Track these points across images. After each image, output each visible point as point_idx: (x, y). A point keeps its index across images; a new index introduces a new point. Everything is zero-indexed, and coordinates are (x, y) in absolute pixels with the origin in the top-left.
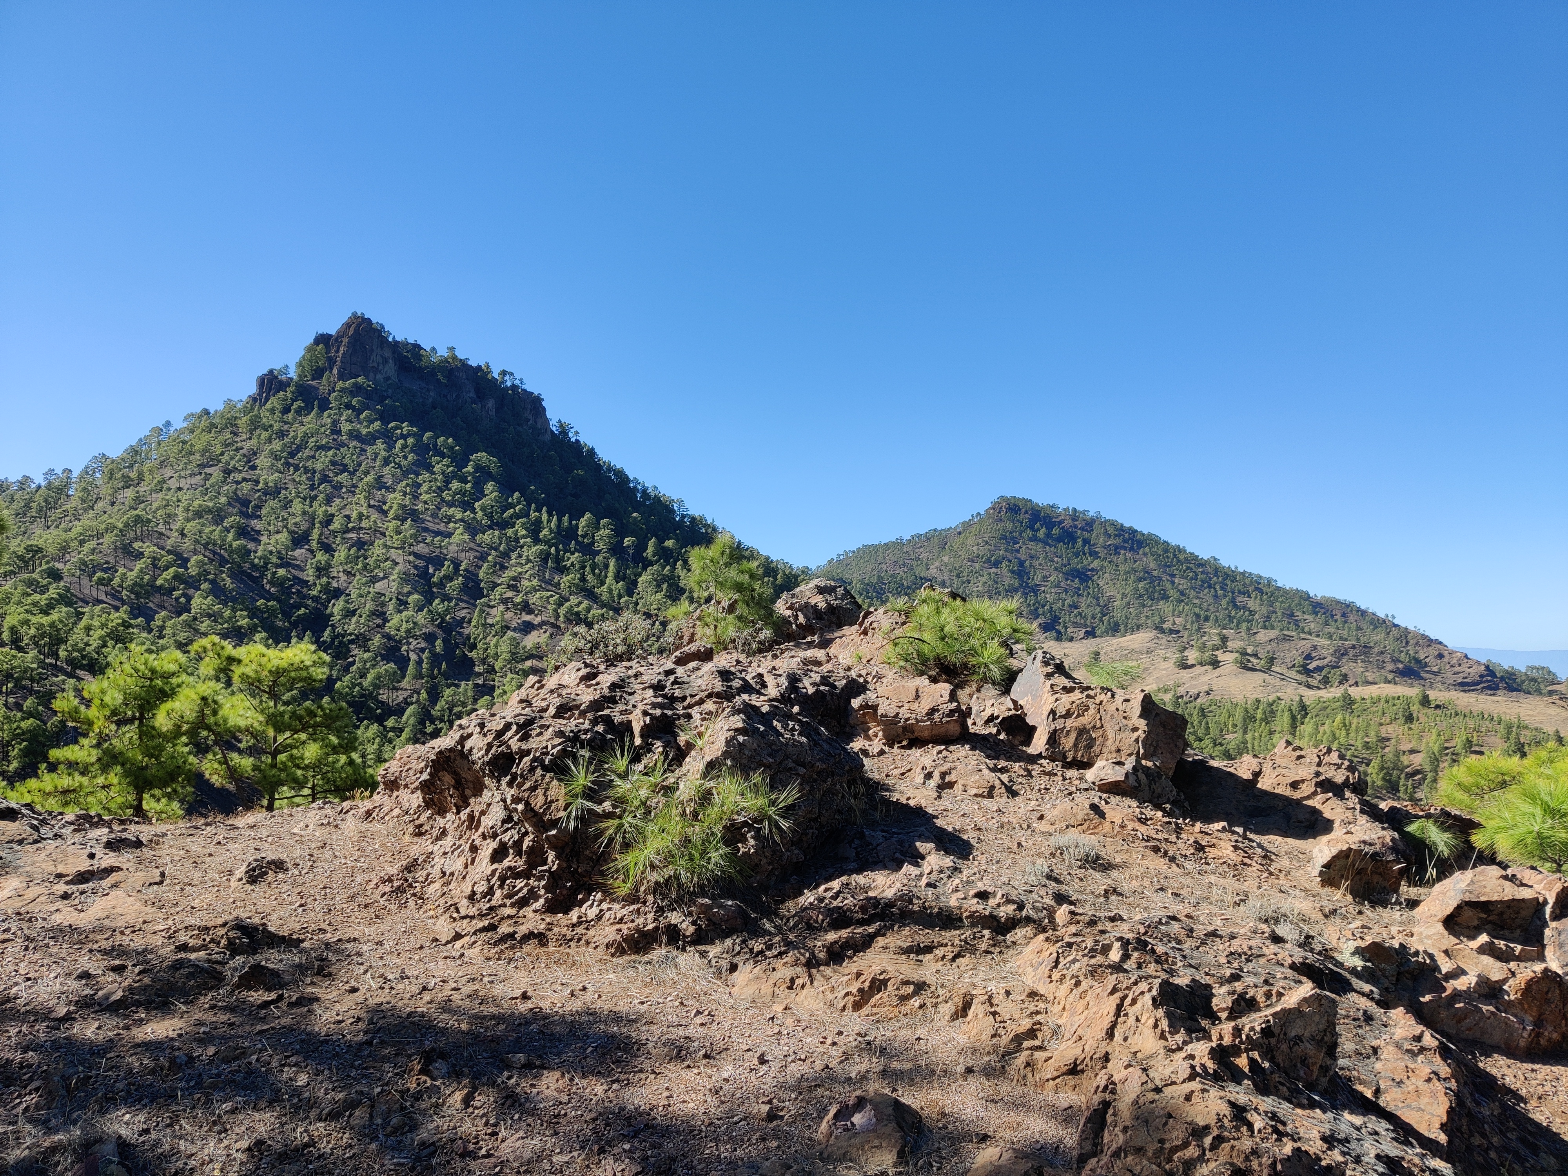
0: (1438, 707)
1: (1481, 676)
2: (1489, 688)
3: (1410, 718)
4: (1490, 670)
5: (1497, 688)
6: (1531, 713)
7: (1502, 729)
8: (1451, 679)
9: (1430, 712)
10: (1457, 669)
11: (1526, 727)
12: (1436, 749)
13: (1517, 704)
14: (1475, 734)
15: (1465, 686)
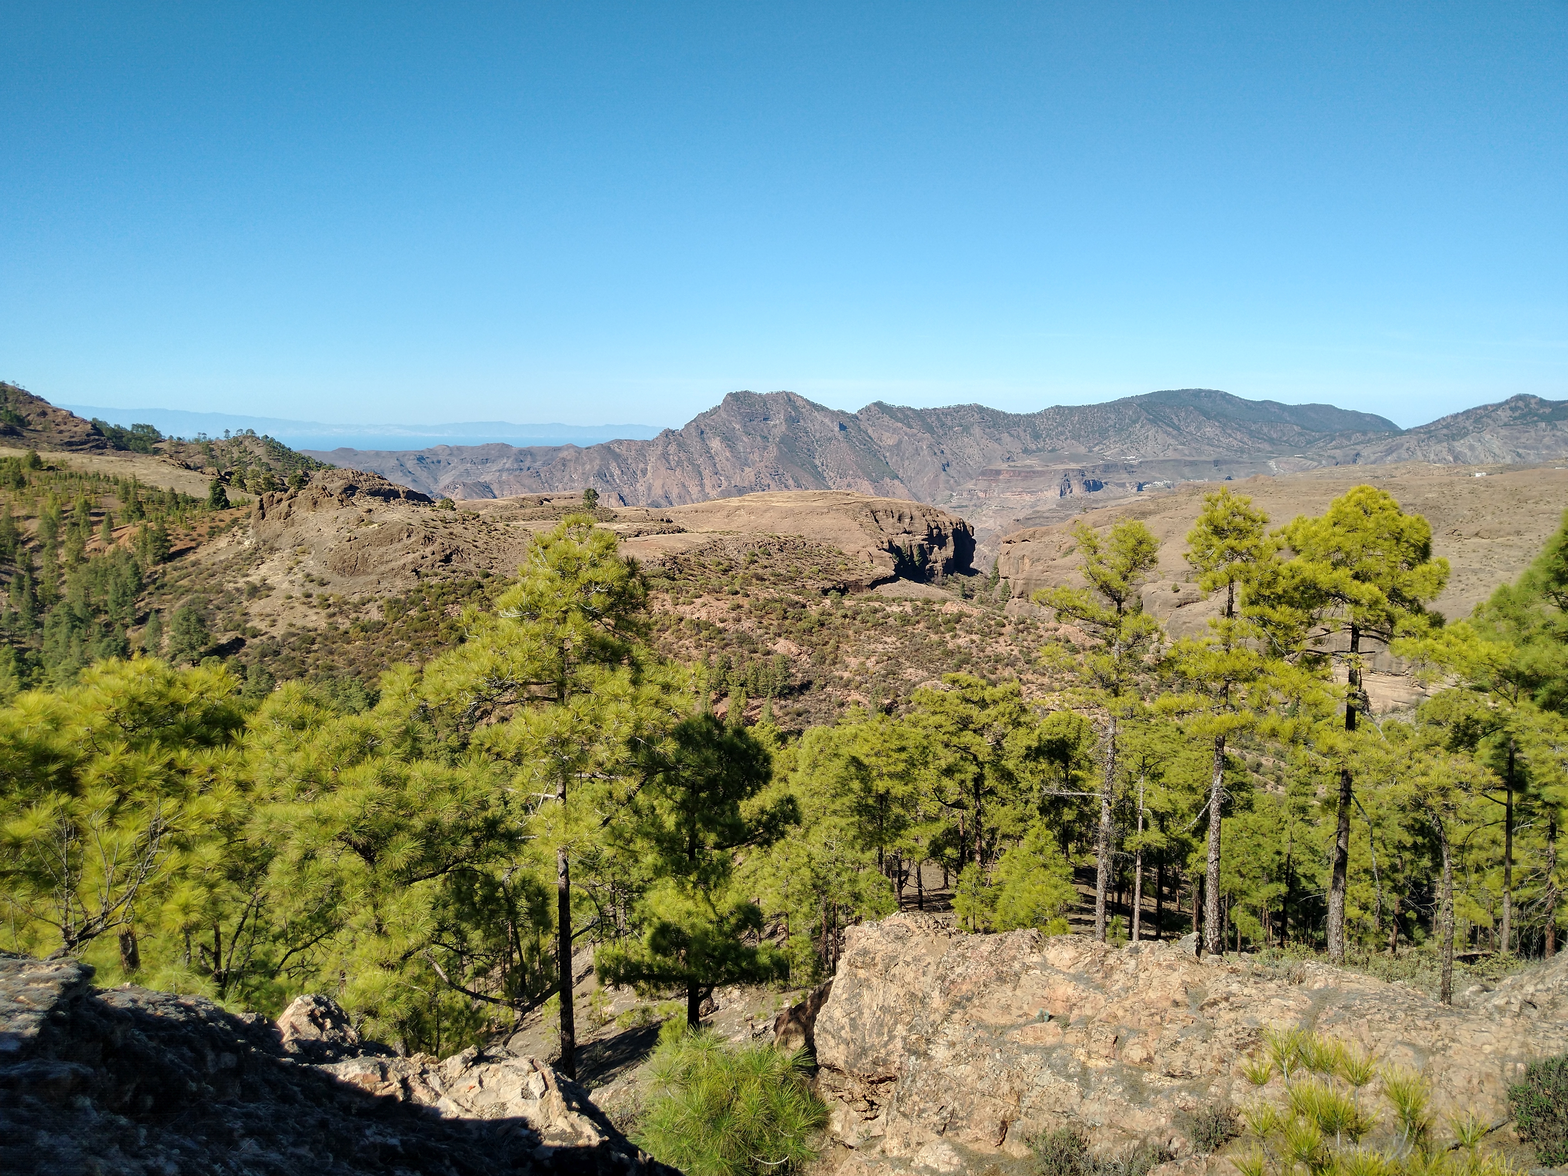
0: (50, 468)
1: (88, 435)
2: (98, 447)
3: (21, 483)
4: (97, 428)
5: (104, 447)
6: (145, 472)
7: (118, 488)
8: (57, 438)
9: (43, 474)
10: (62, 427)
11: (142, 487)
12: (53, 513)
13: (131, 464)
14: (93, 496)
15: (71, 445)
